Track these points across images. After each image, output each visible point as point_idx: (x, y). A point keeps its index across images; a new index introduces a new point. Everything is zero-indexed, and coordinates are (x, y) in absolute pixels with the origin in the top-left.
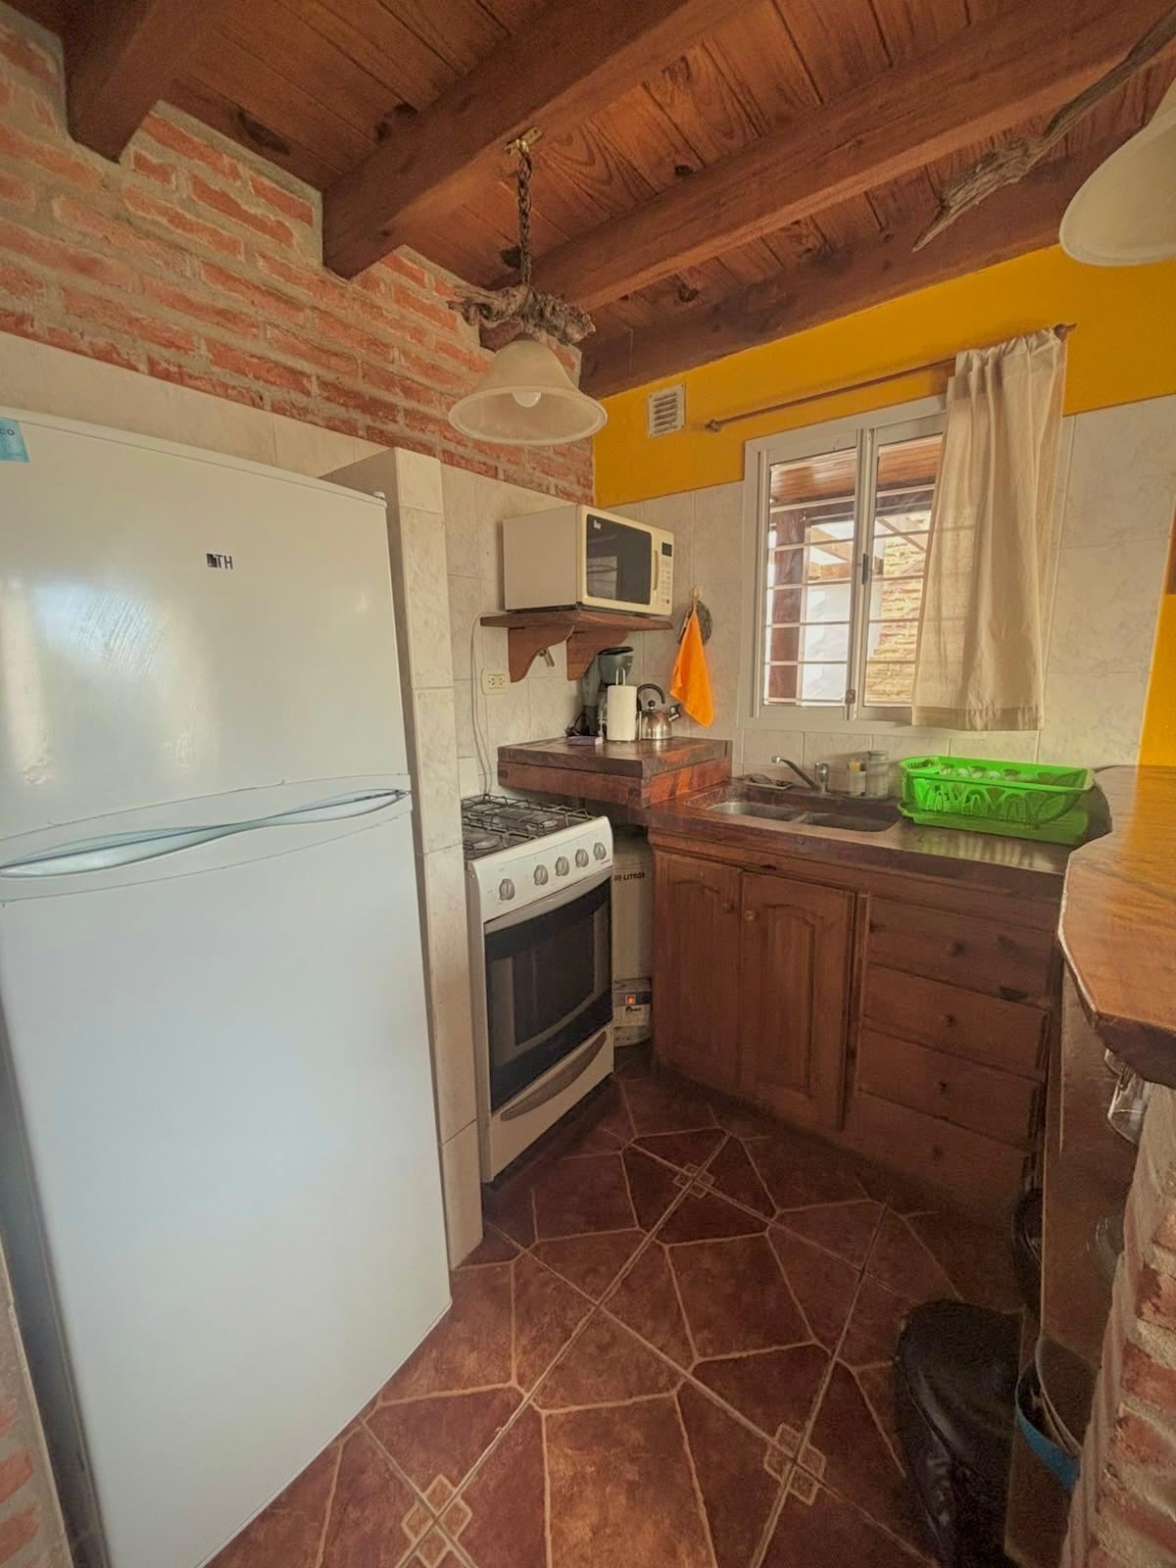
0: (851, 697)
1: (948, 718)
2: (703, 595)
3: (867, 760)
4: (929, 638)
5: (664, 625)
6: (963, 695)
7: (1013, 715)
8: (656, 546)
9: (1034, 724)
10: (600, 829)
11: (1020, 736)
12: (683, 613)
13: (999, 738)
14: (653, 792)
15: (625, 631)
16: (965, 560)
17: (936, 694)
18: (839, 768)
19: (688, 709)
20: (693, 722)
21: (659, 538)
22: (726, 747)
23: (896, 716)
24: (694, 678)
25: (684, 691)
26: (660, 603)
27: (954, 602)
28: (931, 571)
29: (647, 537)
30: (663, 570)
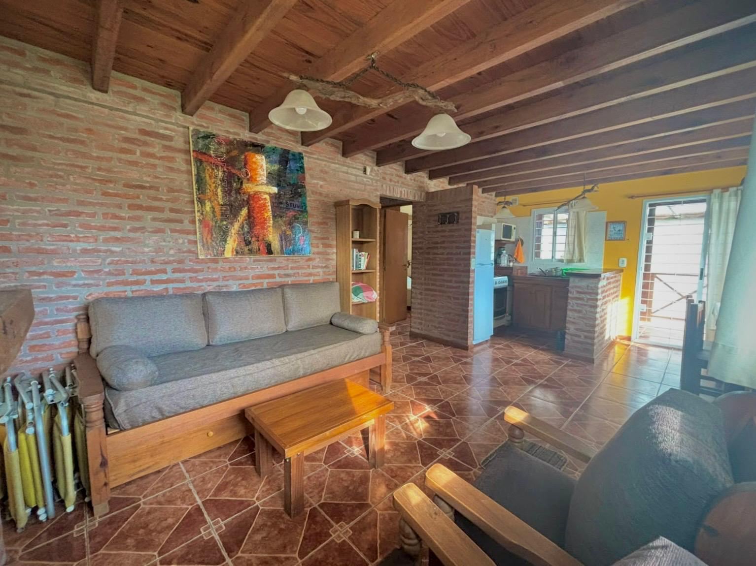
0: (553, 257)
1: (570, 261)
2: (521, 237)
3: (556, 269)
4: (567, 246)
5: (513, 243)
6: (573, 257)
7: (581, 260)
8: (513, 228)
9: (584, 262)
10: (506, 278)
11: (582, 263)
12: (517, 241)
13: (579, 264)
14: (514, 273)
15: (505, 244)
16: (573, 234)
17: (569, 257)
18: (551, 271)
19: (518, 260)
20: (519, 262)
21: (513, 226)
22: (526, 268)
23: (561, 261)
24: (519, 253)
25: (517, 256)
26: (513, 239)
27: (571, 239)
28: (567, 235)
29: (511, 227)
30: (514, 232)
